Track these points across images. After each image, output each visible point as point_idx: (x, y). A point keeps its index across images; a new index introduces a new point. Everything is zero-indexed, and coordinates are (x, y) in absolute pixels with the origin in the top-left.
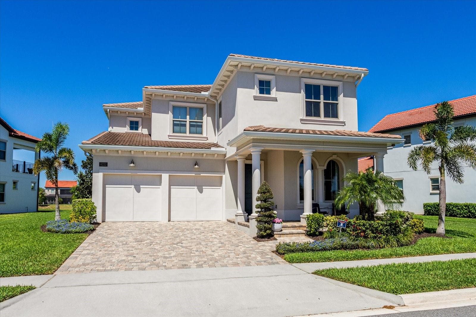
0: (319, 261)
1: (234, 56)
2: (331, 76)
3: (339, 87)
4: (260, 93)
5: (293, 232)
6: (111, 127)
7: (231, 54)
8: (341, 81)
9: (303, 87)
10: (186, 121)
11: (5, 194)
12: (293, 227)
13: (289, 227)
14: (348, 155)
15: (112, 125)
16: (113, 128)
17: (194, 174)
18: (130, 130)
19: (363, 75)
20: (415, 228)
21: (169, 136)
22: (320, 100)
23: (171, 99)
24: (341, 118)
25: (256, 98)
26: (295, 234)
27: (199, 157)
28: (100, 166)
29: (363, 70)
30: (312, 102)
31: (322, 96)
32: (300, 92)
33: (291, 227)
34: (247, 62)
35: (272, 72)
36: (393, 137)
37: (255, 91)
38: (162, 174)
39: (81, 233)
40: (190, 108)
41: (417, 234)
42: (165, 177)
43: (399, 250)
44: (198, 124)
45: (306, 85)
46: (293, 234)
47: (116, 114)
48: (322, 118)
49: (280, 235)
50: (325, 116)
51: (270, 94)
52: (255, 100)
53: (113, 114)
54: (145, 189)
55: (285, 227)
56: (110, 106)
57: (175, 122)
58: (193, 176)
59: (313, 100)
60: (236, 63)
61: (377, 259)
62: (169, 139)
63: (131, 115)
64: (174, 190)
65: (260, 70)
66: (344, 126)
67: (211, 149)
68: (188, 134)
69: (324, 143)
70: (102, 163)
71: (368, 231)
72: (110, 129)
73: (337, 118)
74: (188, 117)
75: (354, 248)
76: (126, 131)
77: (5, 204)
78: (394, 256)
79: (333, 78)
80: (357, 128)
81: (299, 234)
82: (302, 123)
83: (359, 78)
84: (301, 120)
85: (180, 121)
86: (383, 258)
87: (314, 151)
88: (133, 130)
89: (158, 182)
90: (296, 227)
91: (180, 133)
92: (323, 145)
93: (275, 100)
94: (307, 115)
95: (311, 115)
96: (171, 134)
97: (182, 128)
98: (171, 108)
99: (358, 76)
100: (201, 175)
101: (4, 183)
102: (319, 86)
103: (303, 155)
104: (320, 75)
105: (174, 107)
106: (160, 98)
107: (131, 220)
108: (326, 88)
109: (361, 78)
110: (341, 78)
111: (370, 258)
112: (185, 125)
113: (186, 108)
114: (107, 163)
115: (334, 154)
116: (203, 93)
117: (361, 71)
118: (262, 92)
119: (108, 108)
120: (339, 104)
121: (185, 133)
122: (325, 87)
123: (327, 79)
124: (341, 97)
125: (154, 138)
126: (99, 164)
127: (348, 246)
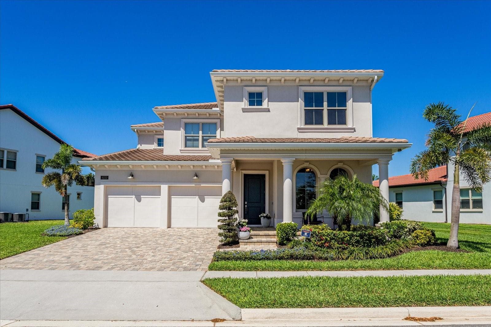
0: (242, 270)
1: (217, 71)
2: (337, 82)
3: (348, 92)
4: (250, 105)
5: (262, 241)
6: (139, 145)
7: (215, 70)
8: (351, 86)
9: (302, 95)
10: (199, 136)
11: (40, 203)
12: (266, 236)
13: (261, 236)
14: (358, 162)
15: (140, 143)
16: (141, 146)
17: (194, 185)
18: (158, 146)
19: (376, 77)
20: (418, 240)
21: (181, 150)
22: (323, 107)
23: (183, 116)
24: (349, 125)
25: (244, 110)
26: (264, 242)
27: (199, 169)
28: (101, 179)
29: (377, 72)
30: (313, 109)
31: (325, 104)
32: (298, 101)
33: (264, 235)
34: (233, 76)
35: (264, 83)
36: (396, 141)
37: (244, 104)
38: (161, 185)
39: (64, 236)
40: (203, 124)
41: (420, 246)
42: (164, 188)
43: (370, 263)
44: (195, 138)
45: (305, 93)
46: (262, 242)
47: (143, 133)
48: (326, 125)
49: (246, 243)
50: (329, 123)
51: (261, 105)
52: (243, 112)
53: (141, 133)
54: (145, 199)
55: (256, 236)
56: (138, 126)
57: (188, 138)
58: (193, 186)
59: (314, 108)
60: (221, 78)
61: (321, 270)
62: (181, 153)
63: (158, 133)
64: (174, 200)
65: (249, 83)
66: (353, 132)
67: (209, 161)
68: (200, 148)
69: (306, 151)
70: (103, 176)
71: (333, 242)
72: (139, 146)
73: (346, 124)
74: (201, 132)
75: (307, 259)
76: (154, 148)
77: (40, 211)
78: (346, 269)
79: (339, 84)
80: (372, 133)
81: (269, 242)
82: (299, 132)
83: (373, 81)
84: (299, 129)
85: (192, 136)
86: (330, 270)
87: (295, 159)
88: (161, 146)
89: (157, 192)
90: (270, 236)
91: (193, 147)
92: (306, 153)
93: (268, 110)
94: (306, 123)
95: (311, 123)
96: (183, 149)
97: (195, 142)
98: (183, 125)
99: (371, 79)
100: (202, 185)
101: (39, 193)
102: (322, 94)
103: (283, 164)
104: (323, 82)
105: (186, 124)
106: (171, 116)
107: (132, 226)
108: (331, 95)
109: (375, 80)
110: (348, 83)
111: (311, 270)
112: (198, 140)
113: (198, 124)
114: (108, 176)
115: (341, 161)
116: (214, 109)
117: (375, 73)
118: (251, 103)
119: (135, 129)
120: (347, 110)
121: (198, 147)
122: (329, 94)
123: (332, 85)
124: (350, 103)
125: (166, 153)
126: (100, 177)
127: (299, 256)
